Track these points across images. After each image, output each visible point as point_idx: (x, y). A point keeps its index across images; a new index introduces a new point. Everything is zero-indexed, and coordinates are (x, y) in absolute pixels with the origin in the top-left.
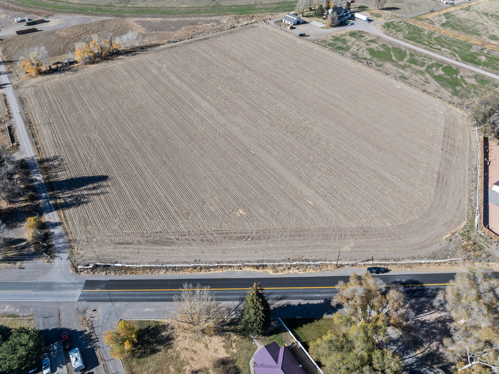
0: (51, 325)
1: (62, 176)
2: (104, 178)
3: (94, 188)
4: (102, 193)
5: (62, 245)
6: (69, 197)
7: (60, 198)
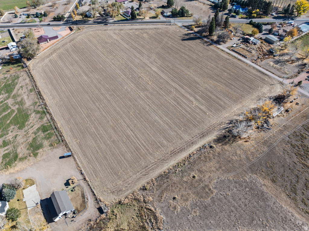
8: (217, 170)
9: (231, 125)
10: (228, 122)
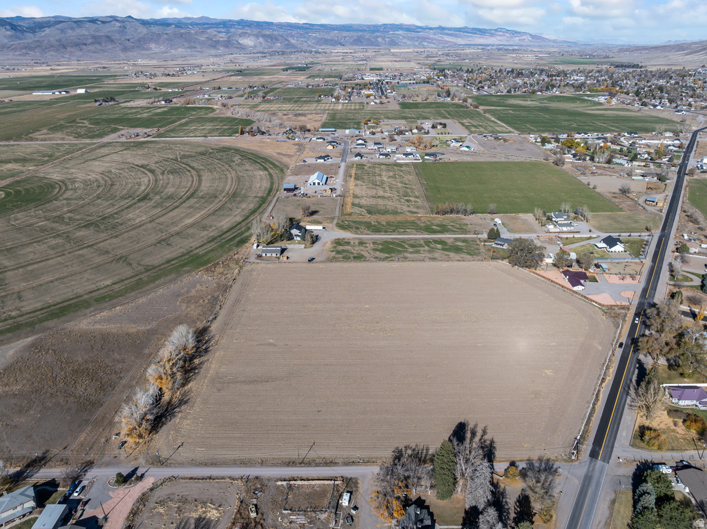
2: (461, 426)
3: (473, 434)
4: (484, 430)
5: (543, 464)
9: (204, 347)
10: (210, 348)
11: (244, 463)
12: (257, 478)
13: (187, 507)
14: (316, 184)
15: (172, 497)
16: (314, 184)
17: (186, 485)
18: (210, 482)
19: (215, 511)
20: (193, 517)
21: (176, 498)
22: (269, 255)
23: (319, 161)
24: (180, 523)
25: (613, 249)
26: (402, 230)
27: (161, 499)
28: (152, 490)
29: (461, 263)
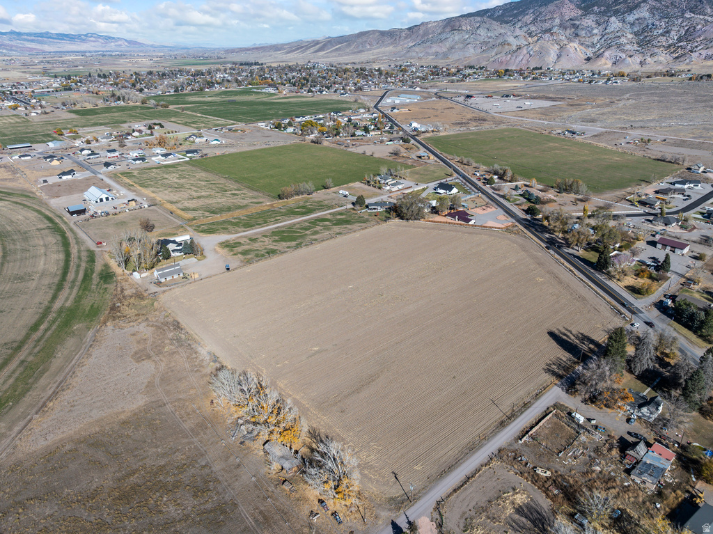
0: (664, 317)
1: (564, 356)
2: (551, 334)
3: (565, 335)
4: (567, 330)
6: (584, 344)
7: (589, 348)
8: (170, 368)
11: (472, 448)
12: (500, 451)
13: (494, 511)
14: (104, 200)
15: (467, 515)
16: (101, 200)
17: (461, 499)
18: (474, 481)
19: (519, 496)
20: (511, 514)
21: (473, 513)
22: (169, 278)
23: (64, 178)
24: (511, 526)
25: (452, 192)
26: (272, 219)
27: (462, 526)
28: (440, 526)
29: (367, 230)
